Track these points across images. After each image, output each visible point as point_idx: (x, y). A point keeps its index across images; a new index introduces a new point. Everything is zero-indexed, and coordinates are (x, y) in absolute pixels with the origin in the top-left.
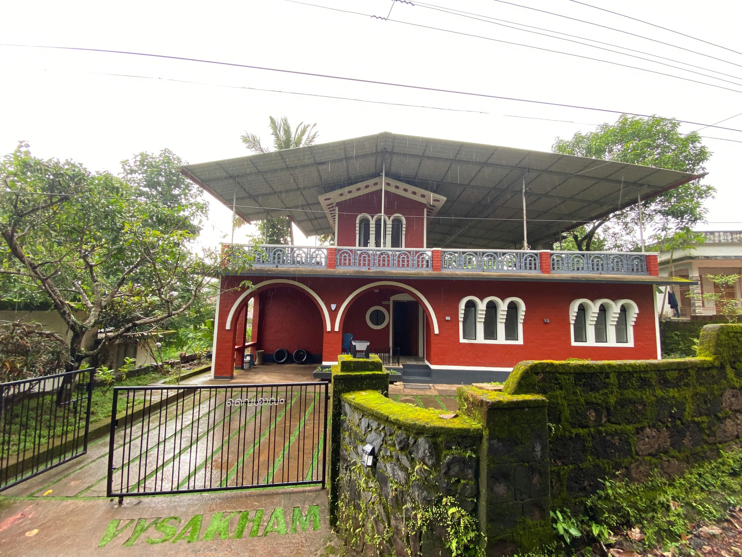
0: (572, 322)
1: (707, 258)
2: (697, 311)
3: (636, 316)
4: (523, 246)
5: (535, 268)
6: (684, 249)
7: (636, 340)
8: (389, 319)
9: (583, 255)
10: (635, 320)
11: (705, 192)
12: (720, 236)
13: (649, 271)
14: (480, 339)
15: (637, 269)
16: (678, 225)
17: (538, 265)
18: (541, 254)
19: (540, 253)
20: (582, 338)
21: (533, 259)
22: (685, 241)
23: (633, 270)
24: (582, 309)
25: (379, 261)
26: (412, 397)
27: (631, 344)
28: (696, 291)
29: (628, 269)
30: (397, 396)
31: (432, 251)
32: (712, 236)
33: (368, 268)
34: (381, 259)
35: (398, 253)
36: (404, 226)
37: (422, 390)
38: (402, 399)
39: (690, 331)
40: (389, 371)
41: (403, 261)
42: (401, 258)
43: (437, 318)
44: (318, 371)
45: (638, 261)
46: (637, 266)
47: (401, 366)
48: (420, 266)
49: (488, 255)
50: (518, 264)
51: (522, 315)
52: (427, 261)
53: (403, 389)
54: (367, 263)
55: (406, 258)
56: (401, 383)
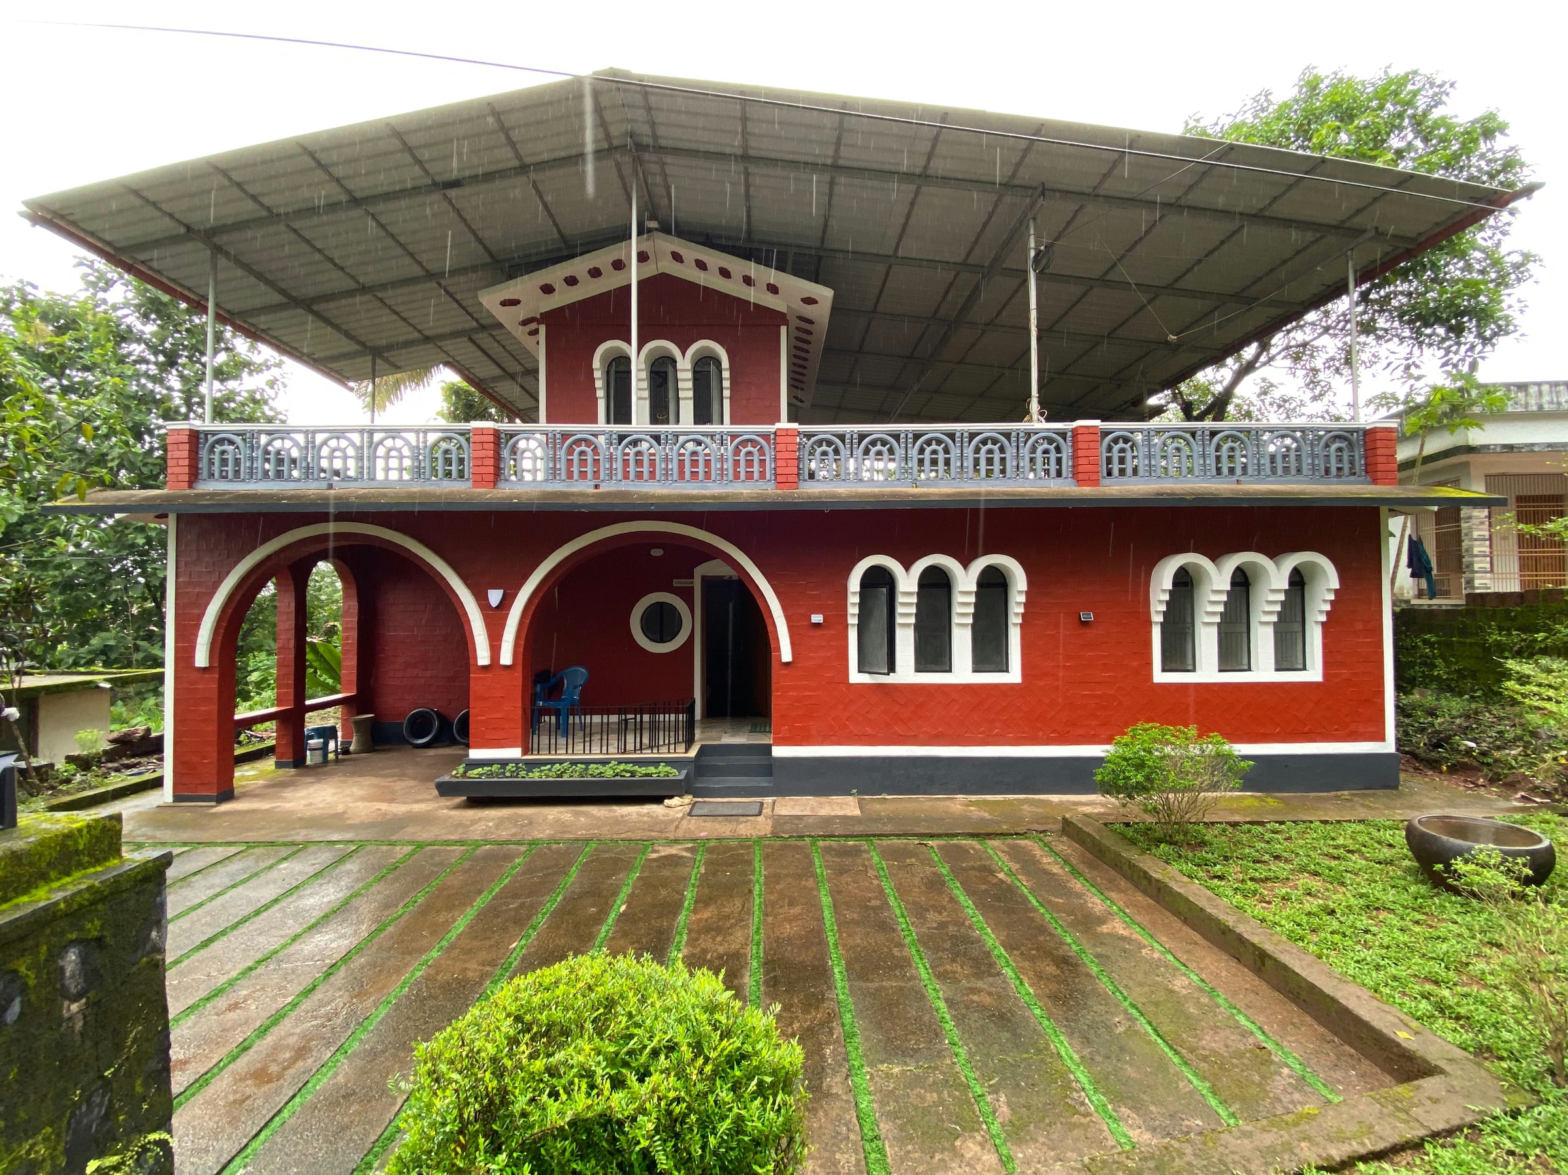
0: (1157, 618)
1: (1510, 448)
2: (1477, 583)
3: (1332, 597)
4: (1028, 412)
5: (1059, 473)
6: (1451, 428)
7: (1328, 663)
8: (691, 625)
9: (1194, 434)
10: (1328, 608)
11: (1517, 267)
12: (1540, 394)
13: (1372, 472)
14: (906, 672)
15: (1339, 469)
16: (1446, 355)
17: (1066, 463)
18: (1075, 432)
19: (1074, 430)
20: (1183, 662)
21: (1052, 447)
22: (1454, 408)
23: (1327, 471)
24: (1185, 582)
25: (626, 463)
26: (690, 845)
27: (1314, 673)
28: (1476, 534)
29: (1313, 470)
30: (646, 847)
31: (775, 433)
32: (1521, 395)
33: (593, 483)
34: (631, 458)
35: (682, 439)
36: (726, 374)
37: (730, 822)
38: (654, 856)
39: (1463, 632)
40: (652, 769)
41: (695, 463)
42: (687, 453)
43: (788, 618)
44: (455, 776)
45: (1343, 445)
46: (1340, 460)
47: (693, 753)
48: (743, 476)
49: (929, 442)
50: (1010, 464)
51: (1019, 603)
52: (762, 462)
53: (682, 818)
54: (589, 469)
55: (701, 454)
56: (688, 799)
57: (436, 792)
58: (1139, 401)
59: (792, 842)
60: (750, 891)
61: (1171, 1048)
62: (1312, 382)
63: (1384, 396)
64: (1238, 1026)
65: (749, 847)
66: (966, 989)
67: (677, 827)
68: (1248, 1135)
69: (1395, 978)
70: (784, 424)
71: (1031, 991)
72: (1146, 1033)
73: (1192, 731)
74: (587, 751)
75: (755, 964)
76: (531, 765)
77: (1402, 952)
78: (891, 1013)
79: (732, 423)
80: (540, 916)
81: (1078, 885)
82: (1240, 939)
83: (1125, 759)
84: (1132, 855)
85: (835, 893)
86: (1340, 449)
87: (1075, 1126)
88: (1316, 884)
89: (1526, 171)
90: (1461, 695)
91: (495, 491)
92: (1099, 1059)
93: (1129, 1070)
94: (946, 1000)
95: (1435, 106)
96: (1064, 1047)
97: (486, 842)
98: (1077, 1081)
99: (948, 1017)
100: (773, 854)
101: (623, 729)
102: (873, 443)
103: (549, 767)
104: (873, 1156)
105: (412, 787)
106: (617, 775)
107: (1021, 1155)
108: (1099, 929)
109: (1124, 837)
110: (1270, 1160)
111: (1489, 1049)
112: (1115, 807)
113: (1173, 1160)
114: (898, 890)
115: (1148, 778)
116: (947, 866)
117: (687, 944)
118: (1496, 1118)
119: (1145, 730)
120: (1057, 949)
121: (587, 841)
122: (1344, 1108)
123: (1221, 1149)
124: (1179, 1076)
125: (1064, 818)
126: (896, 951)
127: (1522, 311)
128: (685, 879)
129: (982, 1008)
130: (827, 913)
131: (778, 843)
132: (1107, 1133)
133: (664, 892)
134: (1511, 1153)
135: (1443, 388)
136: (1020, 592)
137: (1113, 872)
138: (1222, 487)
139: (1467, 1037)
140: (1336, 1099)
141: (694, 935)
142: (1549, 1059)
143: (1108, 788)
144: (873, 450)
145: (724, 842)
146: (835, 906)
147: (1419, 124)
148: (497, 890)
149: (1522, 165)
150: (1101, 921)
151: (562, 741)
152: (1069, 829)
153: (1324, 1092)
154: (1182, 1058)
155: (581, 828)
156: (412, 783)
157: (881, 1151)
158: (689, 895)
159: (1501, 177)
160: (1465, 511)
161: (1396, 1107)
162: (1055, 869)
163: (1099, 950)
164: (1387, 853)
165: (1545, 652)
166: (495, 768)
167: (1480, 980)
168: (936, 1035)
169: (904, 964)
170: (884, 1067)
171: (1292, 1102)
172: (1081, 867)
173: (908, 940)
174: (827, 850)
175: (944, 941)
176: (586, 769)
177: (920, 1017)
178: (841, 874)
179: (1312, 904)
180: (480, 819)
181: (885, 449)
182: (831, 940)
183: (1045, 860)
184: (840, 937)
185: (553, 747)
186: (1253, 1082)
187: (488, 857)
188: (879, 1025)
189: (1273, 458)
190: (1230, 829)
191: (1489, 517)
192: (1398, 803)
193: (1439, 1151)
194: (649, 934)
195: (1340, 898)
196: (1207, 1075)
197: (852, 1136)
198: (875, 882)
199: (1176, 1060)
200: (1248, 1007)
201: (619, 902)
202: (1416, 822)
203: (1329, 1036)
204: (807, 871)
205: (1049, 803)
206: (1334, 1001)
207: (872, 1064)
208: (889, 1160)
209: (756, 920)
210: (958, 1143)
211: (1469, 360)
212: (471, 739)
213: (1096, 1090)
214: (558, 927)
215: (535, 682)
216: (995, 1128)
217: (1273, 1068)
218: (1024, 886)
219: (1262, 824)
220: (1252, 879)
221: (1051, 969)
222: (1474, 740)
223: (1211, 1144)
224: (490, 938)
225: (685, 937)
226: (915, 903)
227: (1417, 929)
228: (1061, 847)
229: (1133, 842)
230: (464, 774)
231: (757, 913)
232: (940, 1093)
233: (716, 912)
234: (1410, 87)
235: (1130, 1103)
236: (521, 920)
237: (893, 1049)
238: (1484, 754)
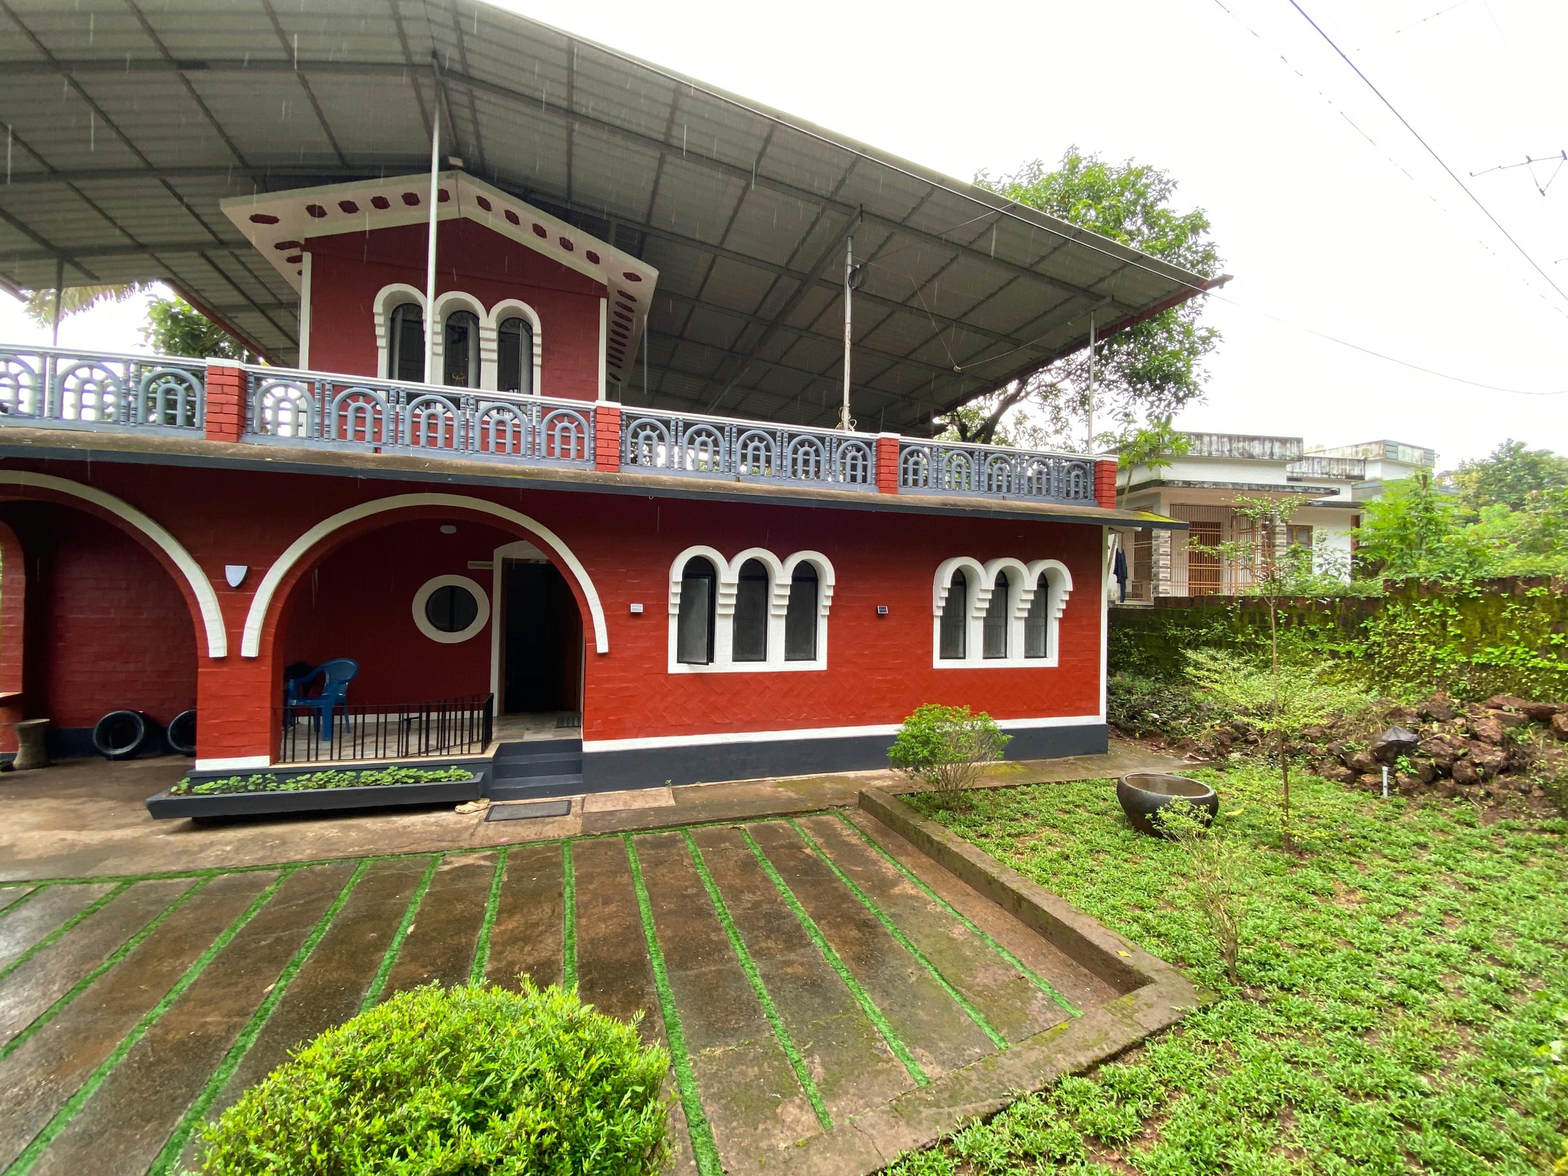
0: (938, 612)
1: (1188, 484)
2: (1161, 588)
3: (1067, 598)
4: (840, 420)
5: (864, 480)
6: (1150, 466)
7: (1063, 652)
8: (488, 613)
9: (971, 453)
10: (1064, 606)
11: (1205, 341)
12: (1211, 443)
13: (1098, 497)
14: (724, 662)
15: (1076, 492)
16: (1151, 407)
17: (871, 471)
18: (879, 443)
19: (878, 441)
20: (957, 651)
21: (859, 455)
22: (1153, 449)
23: (1068, 494)
24: (961, 581)
25: (416, 425)
26: (489, 853)
27: (1051, 661)
28: (1161, 550)
29: (1058, 492)
30: (437, 859)
31: (595, 411)
32: (1198, 443)
33: (372, 446)
34: (423, 421)
35: (483, 405)
36: (537, 340)
37: (534, 824)
38: (446, 868)
39: (1152, 628)
40: (441, 773)
41: (501, 433)
42: (492, 422)
43: (605, 607)
44: (175, 794)
45: (1080, 473)
46: (1077, 485)
47: (490, 753)
48: (557, 452)
49: (751, 438)
50: (824, 466)
51: (827, 597)
52: (580, 440)
53: (479, 824)
54: (368, 428)
55: (509, 424)
56: (484, 803)
57: (148, 814)
58: (927, 419)
59: (604, 838)
60: (561, 895)
61: (953, 989)
62: (1056, 418)
63: (1105, 435)
64: (1003, 961)
65: (557, 848)
66: (781, 962)
67: (472, 835)
68: (1018, 1055)
69: (1114, 907)
70: (602, 402)
71: (838, 956)
72: (934, 980)
73: (967, 710)
74: (358, 756)
75: (569, 970)
76: (283, 776)
77: (1114, 886)
78: (711, 997)
79: (543, 394)
80: (303, 950)
81: (873, 853)
82: (1003, 887)
83: (914, 737)
84: (917, 822)
85: (650, 886)
86: (1077, 476)
87: (880, 1072)
88: (1054, 835)
89: (1217, 264)
90: (1148, 677)
91: (240, 446)
92: (896, 1008)
93: (922, 1015)
94: (763, 976)
95: (1160, 200)
96: (868, 1003)
97: (223, 870)
98: (880, 1032)
99: (765, 992)
100: (583, 853)
101: (405, 729)
102: (699, 433)
103: (308, 776)
104: (700, 1140)
105: (110, 809)
106: (397, 781)
107: (835, 1109)
108: (892, 891)
109: (910, 805)
110: (1035, 1073)
111: (1182, 959)
112: (901, 779)
113: (962, 1088)
114: (714, 875)
115: (932, 753)
116: (759, 847)
117: (490, 959)
118: (1193, 1015)
119: (930, 711)
120: (858, 914)
121: (361, 858)
122: (1086, 1021)
123: (999, 1071)
124: (961, 1012)
125: (861, 793)
126: (713, 937)
127: (1206, 381)
128: (485, 889)
129: (796, 978)
130: (643, 908)
131: (589, 842)
132: (906, 1074)
133: (460, 906)
134: (1206, 1042)
135: (1146, 432)
136: (829, 586)
137: (901, 838)
138: (992, 501)
139: (1167, 950)
140: (1079, 1014)
141: (498, 948)
142: (1225, 963)
143: (900, 763)
144: (698, 440)
145: (528, 847)
146: (651, 899)
147: (1147, 213)
148: (243, 925)
149: (1215, 259)
150: (894, 883)
151: (325, 745)
152: (865, 802)
153: (1069, 1009)
154: (962, 995)
155: (352, 845)
156: (110, 804)
157: (707, 1134)
158: (491, 907)
159: (1200, 267)
160: (1155, 532)
161: (1123, 1015)
162: (854, 840)
163: (893, 910)
164: (1102, 805)
165: (1207, 643)
166: (233, 781)
167: (1170, 904)
168: (755, 1011)
169: (724, 945)
170: (706, 1051)
171: (1046, 1021)
172: (875, 836)
173: (725, 924)
174: (641, 844)
175: (758, 920)
176: (358, 777)
177: (739, 996)
178: (657, 865)
179: (1053, 852)
180: (212, 844)
181: (710, 440)
182: (649, 934)
183: (845, 833)
184: (658, 930)
185: (313, 753)
186: (1016, 1008)
187: (225, 888)
188: (701, 1012)
189: (1030, 479)
190: (991, 793)
191: (1171, 537)
192: (1107, 765)
193: (1156, 1047)
194: (444, 954)
195: (1073, 845)
196: (982, 1007)
197: (678, 1126)
198: (691, 870)
199: (958, 999)
200: (1009, 944)
201: (405, 923)
202: (1124, 780)
203: (1070, 961)
204: (622, 867)
205: (847, 778)
206: (1073, 931)
207: (695, 1051)
208: (715, 1141)
209: (568, 923)
210: (779, 1110)
211: (1166, 414)
212: (198, 748)
213: (895, 1037)
214: (329, 960)
215: (286, 679)
216: (812, 1089)
217: (1030, 994)
218: (828, 858)
219: (1014, 787)
220: (1009, 835)
221: (854, 933)
222: (1158, 713)
223: (990, 1068)
224: (236, 984)
225: (488, 952)
226: (730, 886)
227: (1126, 866)
228: (858, 819)
229: (917, 810)
230: (189, 790)
231: (568, 917)
232: (760, 1066)
233: (523, 921)
234: (1144, 181)
235: (923, 1043)
236: (277, 959)
237: (714, 1032)
238: (1164, 723)
